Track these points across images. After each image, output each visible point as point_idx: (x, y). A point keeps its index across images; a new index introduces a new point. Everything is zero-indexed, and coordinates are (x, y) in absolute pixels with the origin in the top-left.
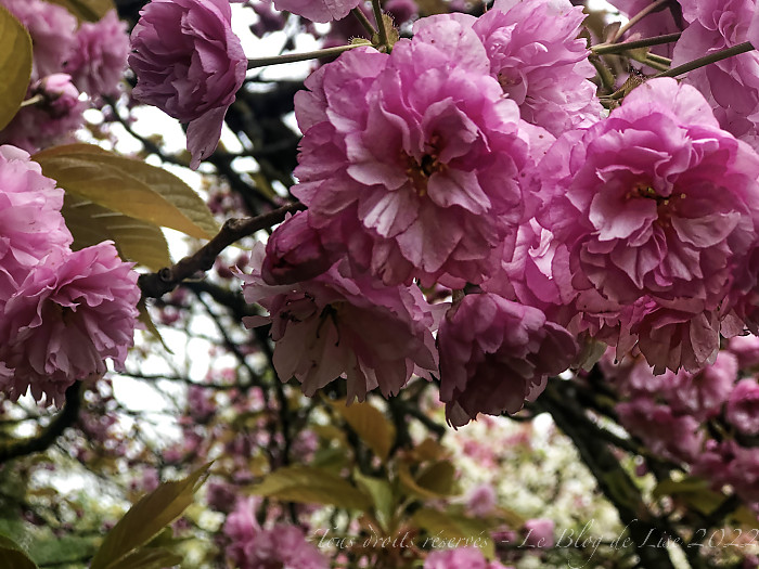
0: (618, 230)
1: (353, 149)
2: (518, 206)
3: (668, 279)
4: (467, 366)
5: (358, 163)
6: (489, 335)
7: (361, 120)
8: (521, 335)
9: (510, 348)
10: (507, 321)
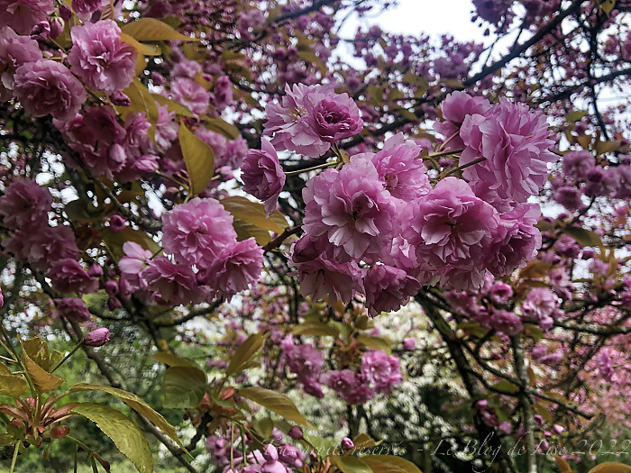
0: (434, 240)
1: (324, 211)
2: (392, 232)
3: (457, 258)
4: (374, 294)
5: (326, 217)
6: (383, 282)
7: (328, 199)
8: (396, 281)
9: (392, 287)
10: (390, 276)
